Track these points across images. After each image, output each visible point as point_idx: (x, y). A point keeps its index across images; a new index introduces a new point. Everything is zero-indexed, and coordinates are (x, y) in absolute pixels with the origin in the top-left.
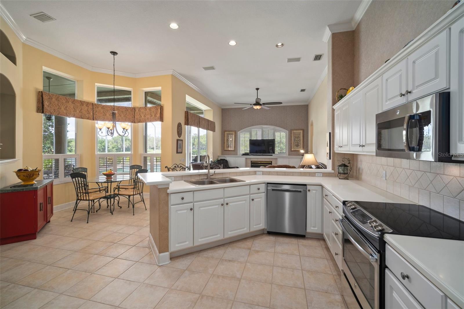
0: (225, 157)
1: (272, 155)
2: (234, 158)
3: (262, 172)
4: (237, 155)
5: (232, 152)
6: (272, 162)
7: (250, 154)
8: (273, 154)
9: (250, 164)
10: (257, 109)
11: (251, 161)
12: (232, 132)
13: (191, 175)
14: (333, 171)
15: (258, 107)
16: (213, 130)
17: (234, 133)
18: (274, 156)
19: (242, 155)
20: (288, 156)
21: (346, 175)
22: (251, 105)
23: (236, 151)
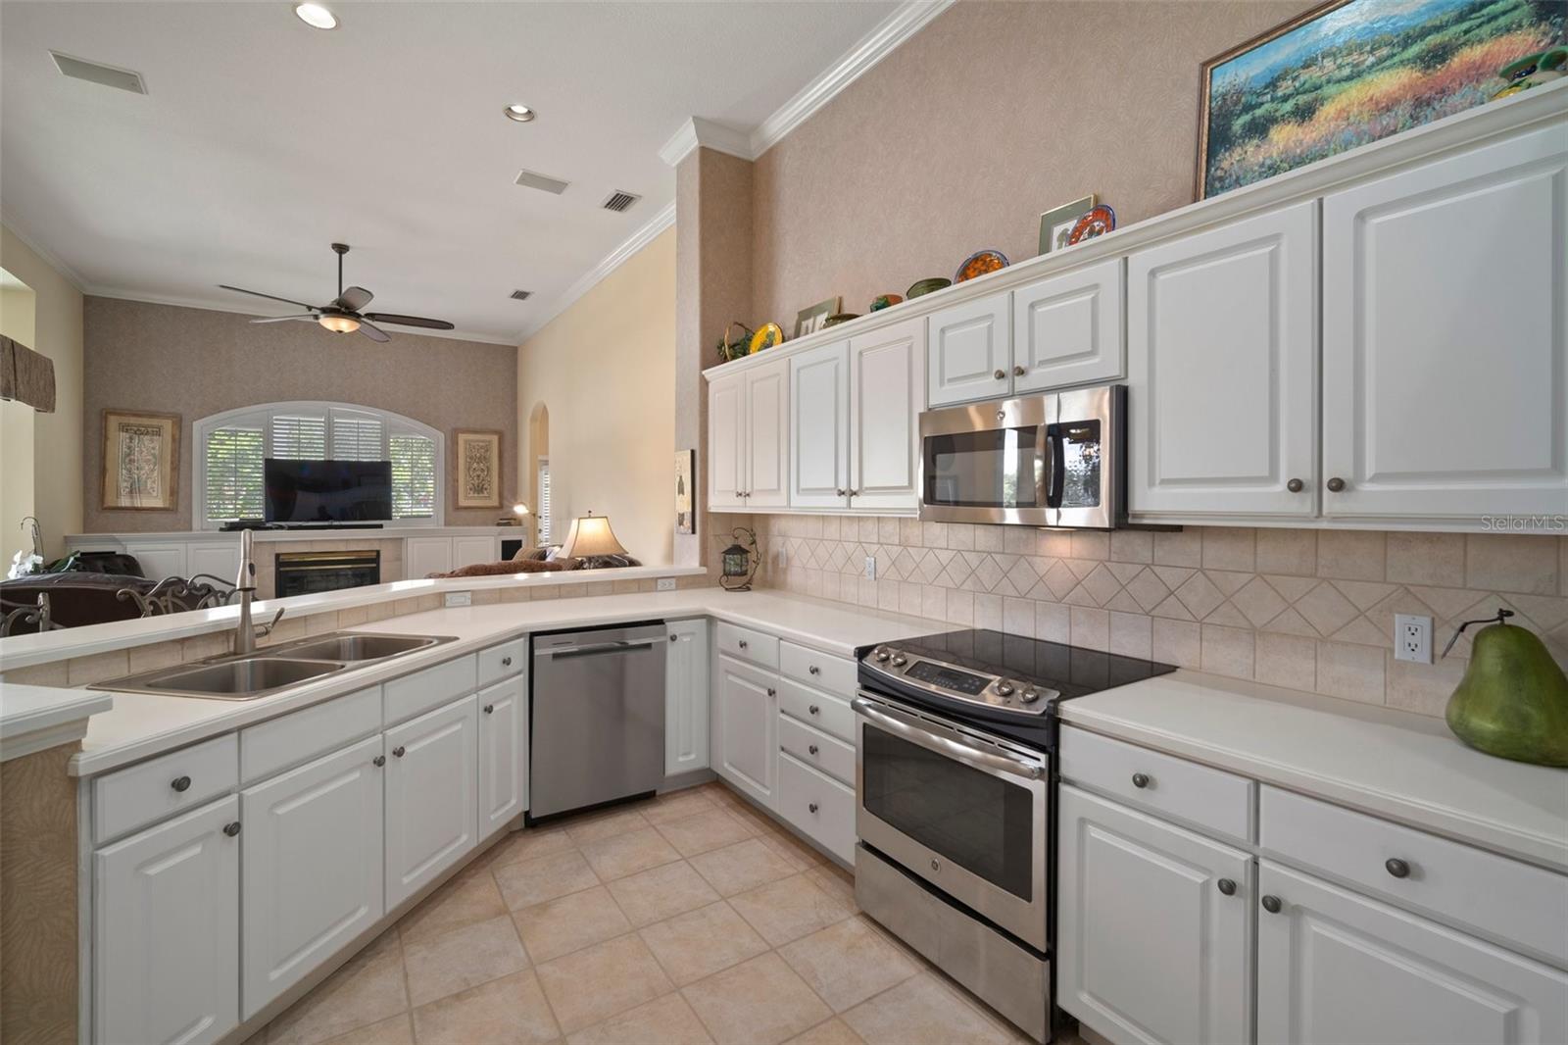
0: (115, 541)
1: (381, 526)
2: (181, 546)
3: (469, 595)
4: (191, 530)
5: (155, 516)
6: (378, 552)
7: (268, 525)
8: (388, 521)
9: (273, 569)
10: (341, 332)
11: (278, 556)
12: (155, 422)
13: (128, 651)
14: (704, 570)
15: (345, 325)
16: (43, 401)
17: (167, 426)
18: (389, 529)
19: (221, 530)
20: (443, 528)
21: (744, 579)
22: (310, 308)
23: (181, 509)
